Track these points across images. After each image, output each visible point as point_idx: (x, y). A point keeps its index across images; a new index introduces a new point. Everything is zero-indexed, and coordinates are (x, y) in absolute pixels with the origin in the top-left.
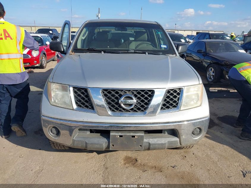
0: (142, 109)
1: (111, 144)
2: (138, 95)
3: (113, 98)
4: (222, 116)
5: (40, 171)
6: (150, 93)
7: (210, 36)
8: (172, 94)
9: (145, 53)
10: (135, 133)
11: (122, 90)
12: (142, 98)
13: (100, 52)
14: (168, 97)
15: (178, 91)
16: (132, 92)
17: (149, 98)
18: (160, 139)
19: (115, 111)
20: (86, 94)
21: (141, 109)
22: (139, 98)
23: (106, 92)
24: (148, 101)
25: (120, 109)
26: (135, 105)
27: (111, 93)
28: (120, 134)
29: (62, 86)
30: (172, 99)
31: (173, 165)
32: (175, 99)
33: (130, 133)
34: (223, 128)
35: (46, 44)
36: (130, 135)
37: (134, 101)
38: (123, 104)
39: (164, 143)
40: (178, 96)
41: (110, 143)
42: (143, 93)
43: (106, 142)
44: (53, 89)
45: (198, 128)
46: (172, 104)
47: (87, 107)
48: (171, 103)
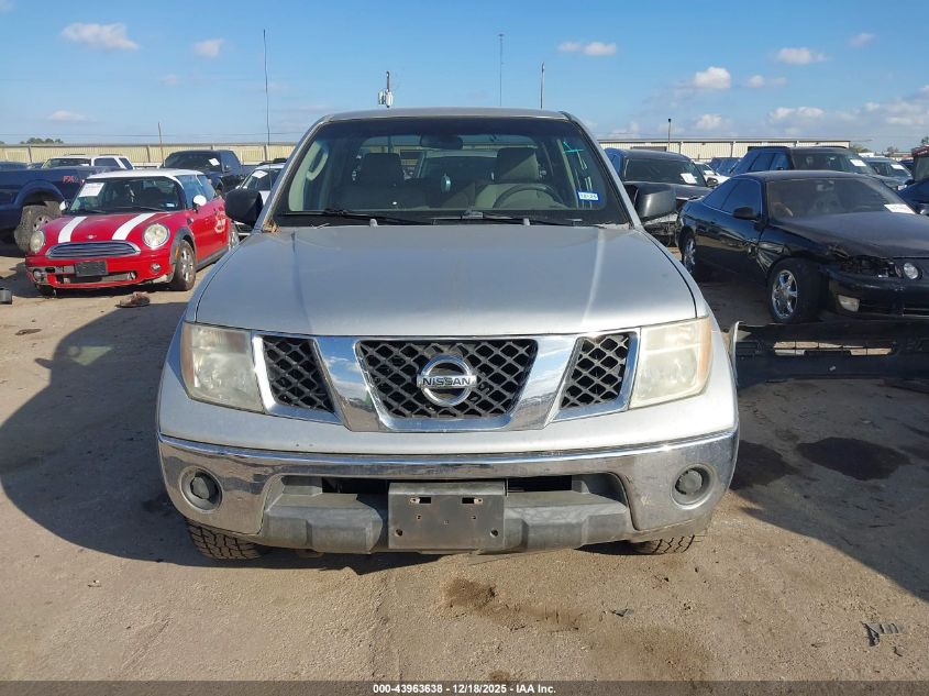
0: (497, 405)
1: (392, 529)
2: (481, 358)
3: (397, 370)
4: (813, 441)
5: (158, 628)
6: (522, 351)
7: (793, 158)
8: (598, 354)
9: (520, 222)
10: (475, 488)
11: (426, 344)
12: (497, 369)
13: (365, 220)
14: (585, 364)
15: (622, 344)
16: (460, 347)
17: (521, 369)
18: (564, 508)
19: (404, 415)
20: (306, 358)
21: (491, 406)
22: (485, 369)
23: (372, 351)
24: (516, 378)
25: (421, 406)
26: (473, 394)
27: (391, 352)
28: (422, 492)
29: (227, 333)
30: (598, 372)
31: (619, 608)
32: (608, 371)
33: (456, 488)
34: (814, 480)
35: (194, 205)
36: (458, 496)
37: (470, 378)
38: (432, 390)
39: (574, 521)
40: (621, 361)
41: (390, 523)
42: (497, 352)
43: (375, 522)
44: (197, 347)
45: (694, 469)
46: (598, 389)
47: (310, 402)
48: (598, 385)
